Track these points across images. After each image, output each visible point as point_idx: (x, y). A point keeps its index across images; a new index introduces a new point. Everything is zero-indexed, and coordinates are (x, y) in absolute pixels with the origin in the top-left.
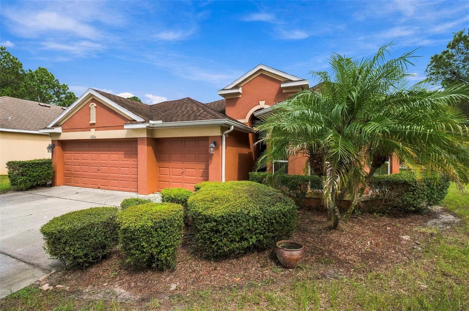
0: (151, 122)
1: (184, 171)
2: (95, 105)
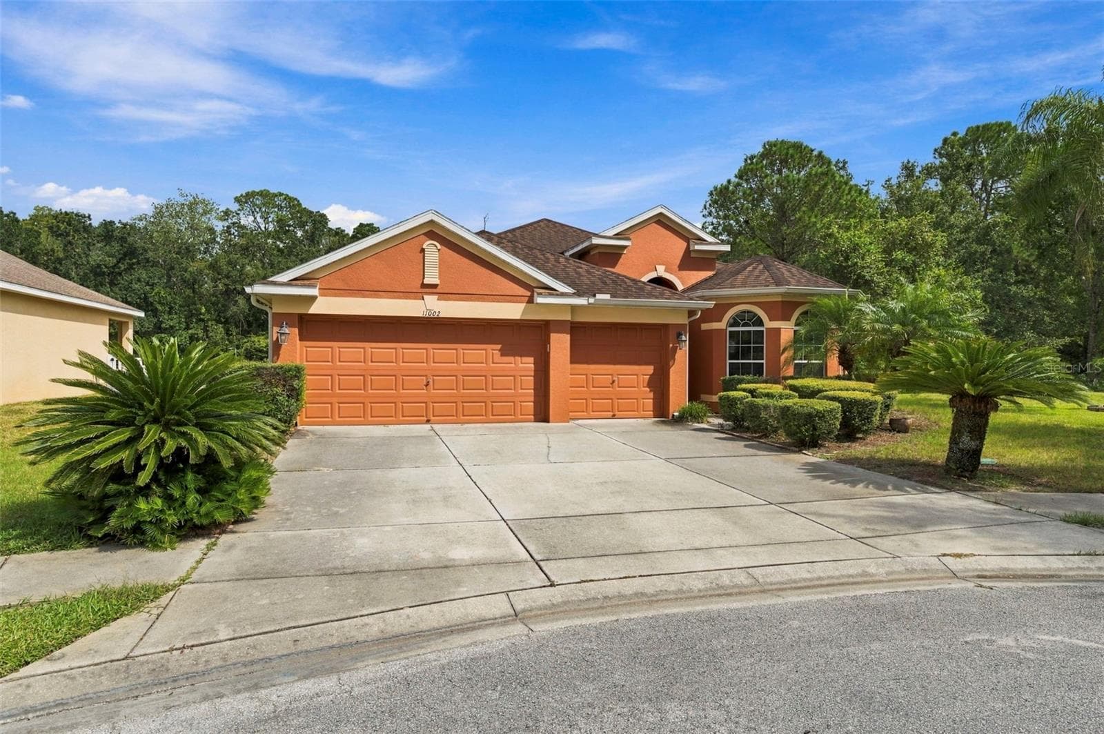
0: (599, 296)
1: (615, 379)
2: (439, 246)
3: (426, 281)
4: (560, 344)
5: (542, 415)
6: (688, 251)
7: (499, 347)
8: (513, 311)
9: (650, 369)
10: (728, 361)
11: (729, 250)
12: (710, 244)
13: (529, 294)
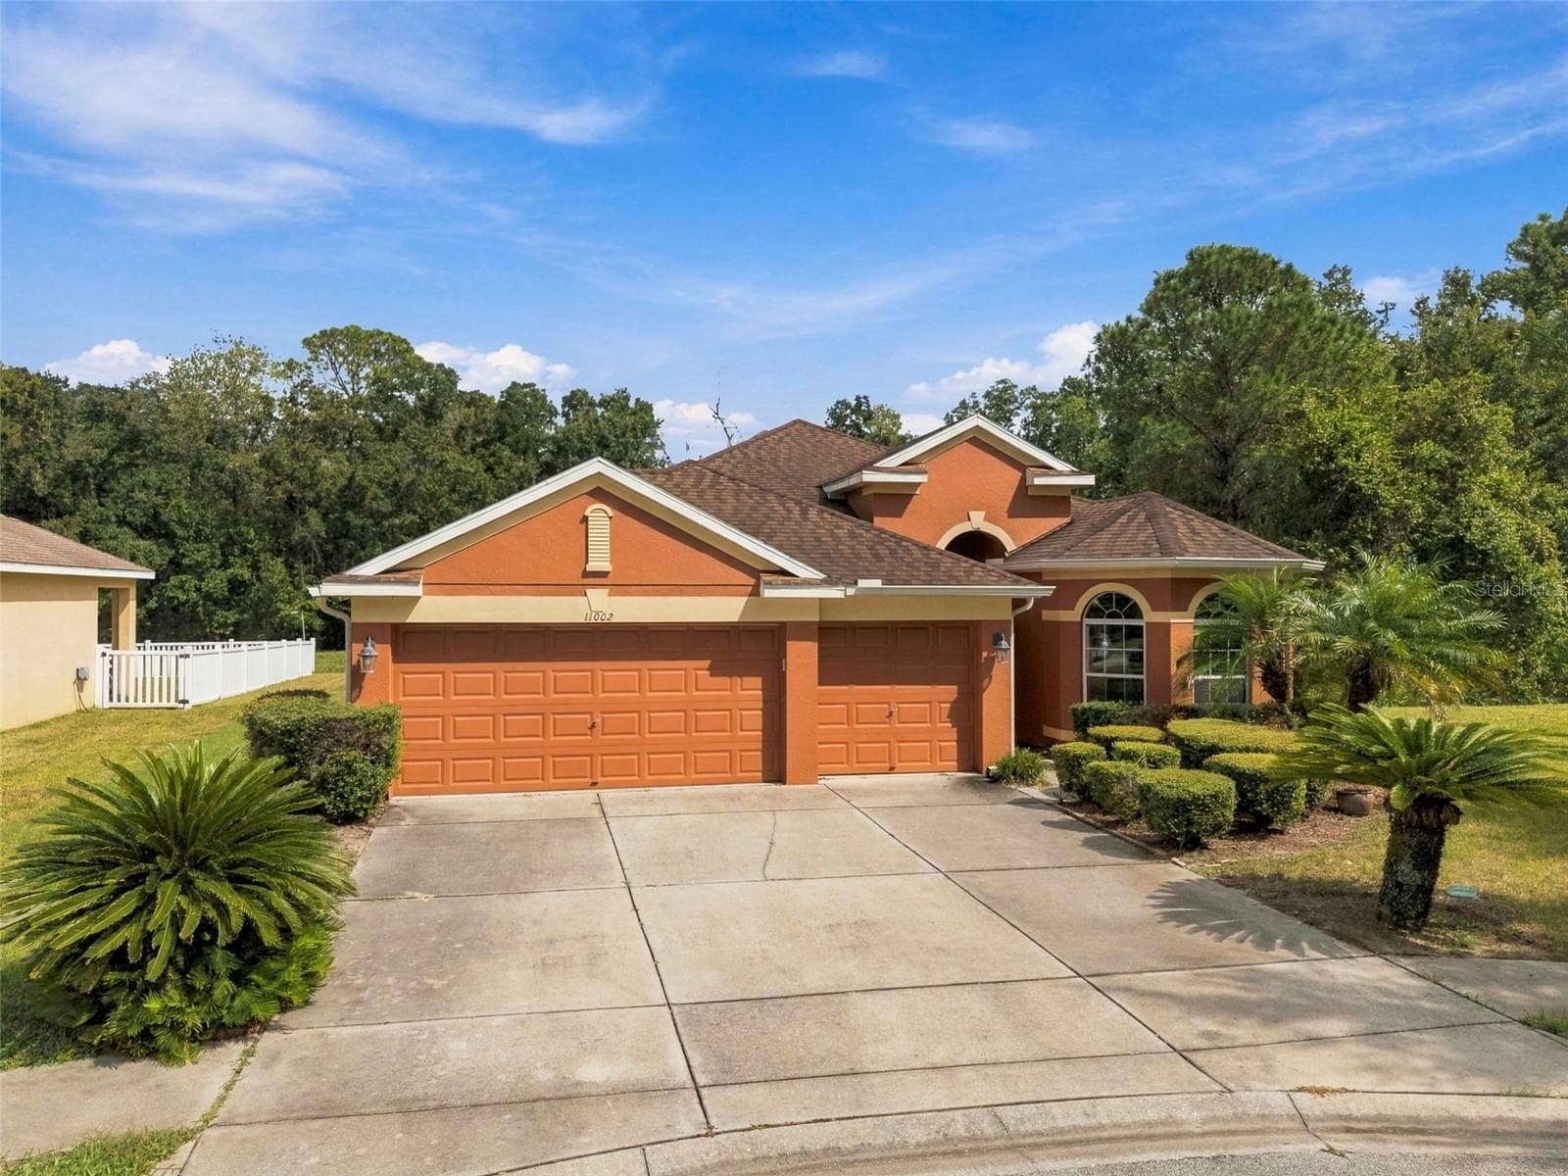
0: (863, 583)
1: (894, 710)
2: (611, 514)
3: (592, 566)
4: (802, 657)
5: (775, 772)
6: (1023, 486)
7: (707, 663)
8: (727, 609)
9: (950, 692)
10: (1085, 674)
11: (1093, 483)
12: (1061, 474)
13: (752, 581)
